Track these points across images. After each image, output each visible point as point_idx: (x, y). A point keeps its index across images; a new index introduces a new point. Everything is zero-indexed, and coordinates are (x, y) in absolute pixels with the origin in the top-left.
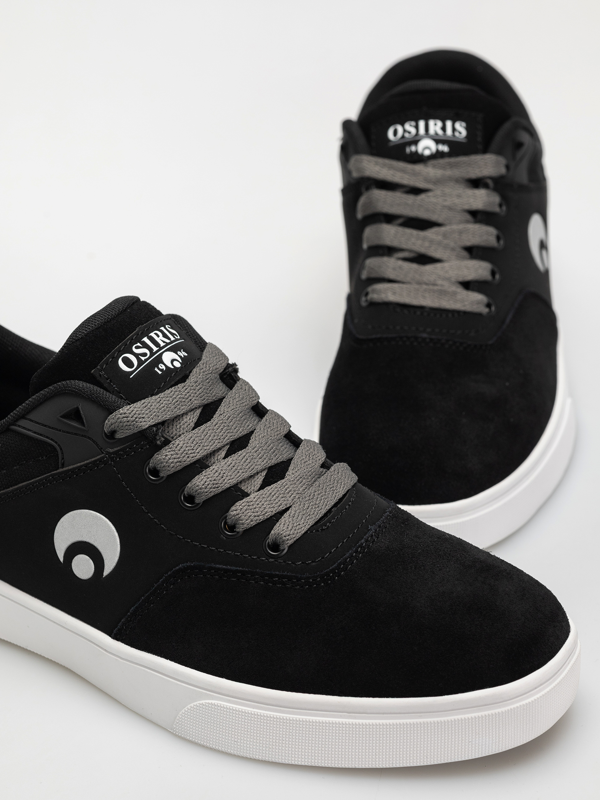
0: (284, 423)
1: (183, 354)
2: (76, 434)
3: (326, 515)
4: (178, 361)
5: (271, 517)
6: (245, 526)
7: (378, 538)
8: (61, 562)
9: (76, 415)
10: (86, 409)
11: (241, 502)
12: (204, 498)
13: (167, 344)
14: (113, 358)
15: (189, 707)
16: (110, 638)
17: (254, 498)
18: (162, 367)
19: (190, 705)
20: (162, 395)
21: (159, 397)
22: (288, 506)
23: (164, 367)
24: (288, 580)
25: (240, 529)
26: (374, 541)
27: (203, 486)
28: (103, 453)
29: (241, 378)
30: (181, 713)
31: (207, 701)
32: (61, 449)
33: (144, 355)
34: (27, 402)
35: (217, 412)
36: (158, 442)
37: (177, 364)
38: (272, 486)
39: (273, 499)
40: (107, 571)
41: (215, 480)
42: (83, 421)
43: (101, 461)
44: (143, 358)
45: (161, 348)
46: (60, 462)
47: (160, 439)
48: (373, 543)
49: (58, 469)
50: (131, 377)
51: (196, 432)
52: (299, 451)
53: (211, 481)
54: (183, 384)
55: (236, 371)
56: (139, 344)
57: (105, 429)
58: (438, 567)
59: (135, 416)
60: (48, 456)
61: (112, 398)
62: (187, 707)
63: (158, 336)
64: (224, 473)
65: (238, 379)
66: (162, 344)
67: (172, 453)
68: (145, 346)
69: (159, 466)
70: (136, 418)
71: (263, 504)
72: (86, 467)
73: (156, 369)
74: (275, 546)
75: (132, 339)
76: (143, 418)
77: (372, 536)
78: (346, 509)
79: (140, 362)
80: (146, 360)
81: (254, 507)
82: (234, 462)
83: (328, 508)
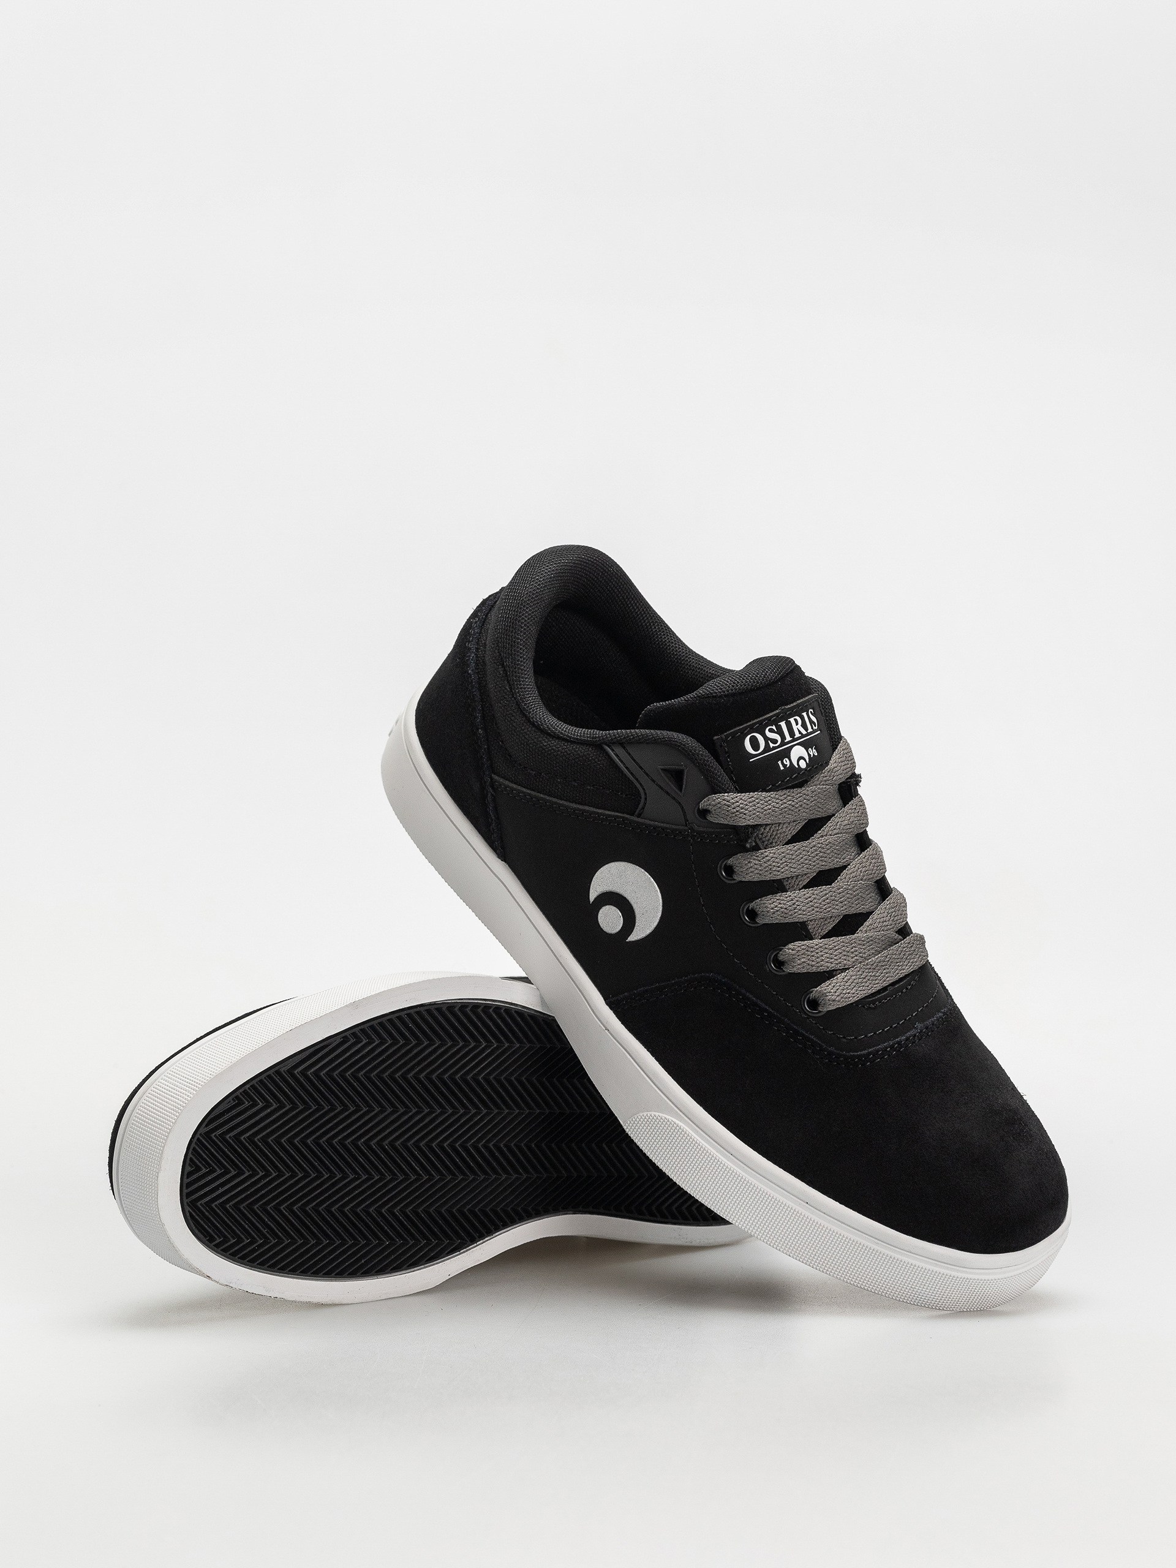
0: (882, 866)
1: (813, 752)
2: (667, 793)
3: (879, 992)
4: (805, 761)
5: (824, 972)
6: (795, 969)
7: (920, 1040)
8: (590, 902)
9: (677, 776)
10: (693, 777)
11: (803, 943)
12: (767, 921)
13: (803, 736)
14: (741, 733)
15: (653, 1113)
16: (604, 1002)
17: (817, 945)
18: (787, 762)
19: (655, 1113)
20: (773, 794)
21: (770, 796)
22: (846, 967)
23: (788, 764)
24: (812, 1045)
25: (789, 969)
26: (914, 1042)
27: (772, 910)
28: (686, 825)
29: (859, 793)
30: (641, 1115)
31: (674, 1120)
32: (646, 799)
33: (774, 741)
34: (633, 731)
35: (820, 832)
36: (748, 845)
37: (803, 765)
38: (840, 938)
39: (835, 953)
40: (633, 937)
41: (786, 909)
42: (682, 786)
43: (681, 833)
44: (772, 745)
45: (794, 740)
46: (638, 809)
47: (751, 842)
48: (912, 1045)
49: (632, 814)
50: (751, 760)
51: (790, 848)
52: (883, 905)
53: (781, 908)
54: (799, 790)
55: (857, 783)
56: (774, 727)
57: (700, 804)
58: (965, 1099)
59: (738, 809)
60: (628, 796)
61: (723, 777)
62: (650, 1113)
63: (797, 724)
64: (799, 905)
65: (856, 794)
66: (797, 735)
67: (757, 862)
68: (780, 732)
69: (737, 868)
70: (737, 811)
71: (822, 956)
72: (663, 830)
73: (780, 763)
74: (814, 1004)
75: (770, 720)
76: (745, 814)
77: (915, 1035)
78: (902, 992)
79: (767, 748)
80: (774, 748)
81: (813, 954)
82: (813, 896)
83: (885, 984)
